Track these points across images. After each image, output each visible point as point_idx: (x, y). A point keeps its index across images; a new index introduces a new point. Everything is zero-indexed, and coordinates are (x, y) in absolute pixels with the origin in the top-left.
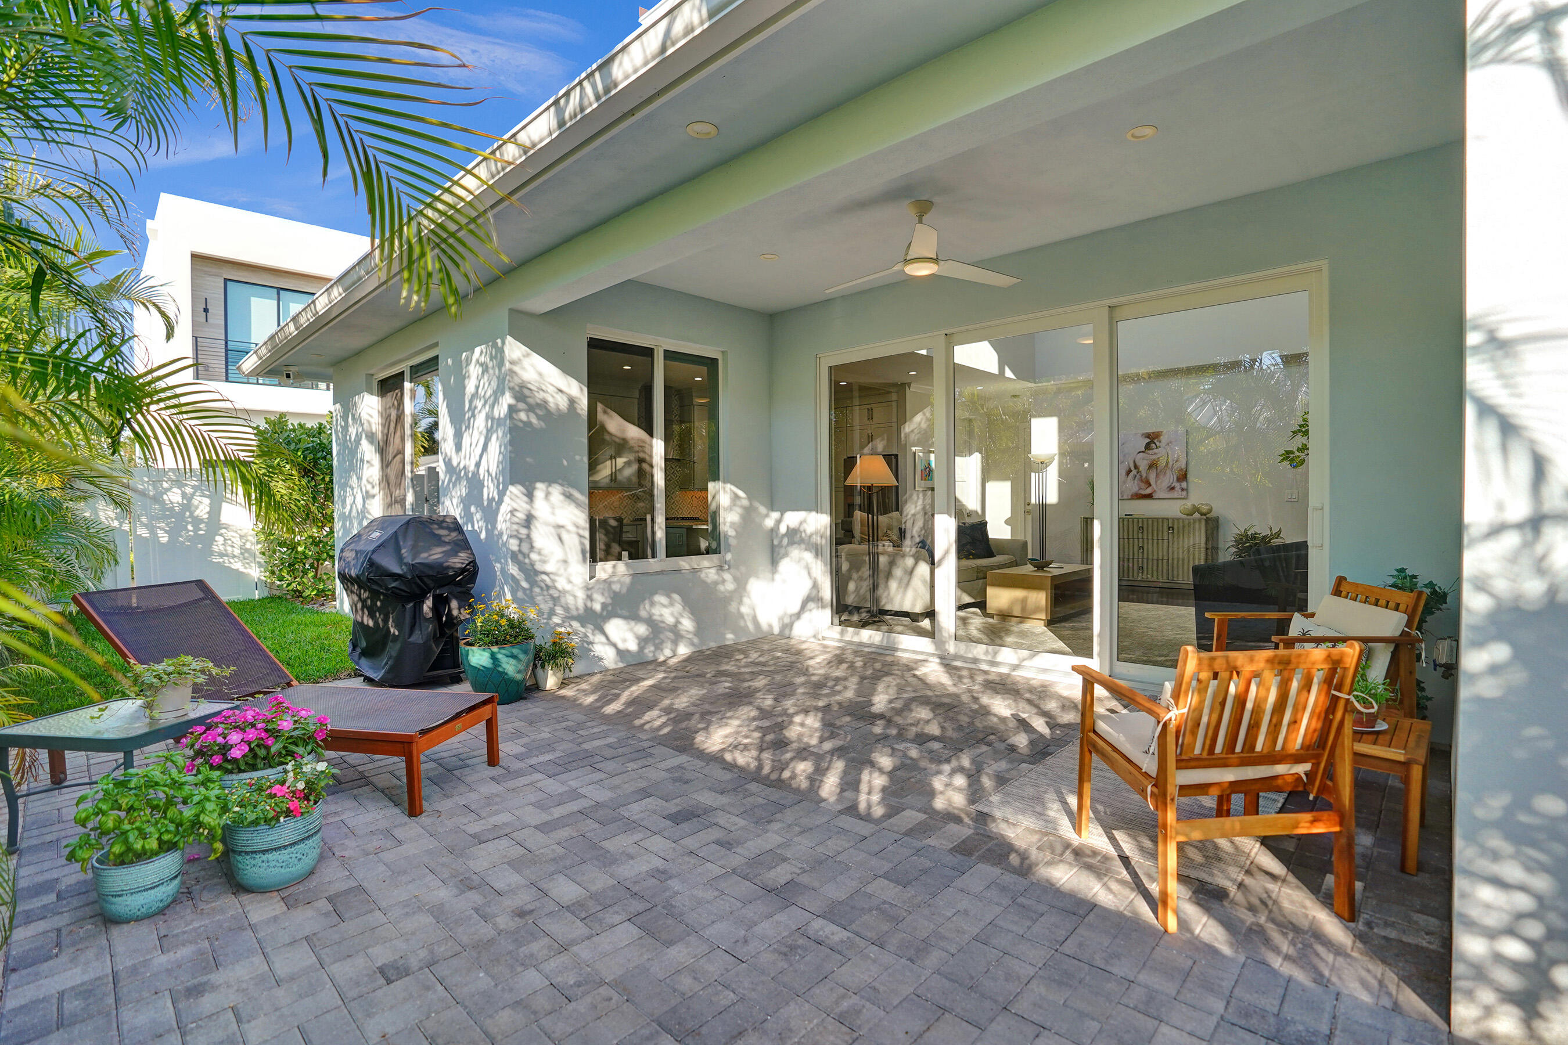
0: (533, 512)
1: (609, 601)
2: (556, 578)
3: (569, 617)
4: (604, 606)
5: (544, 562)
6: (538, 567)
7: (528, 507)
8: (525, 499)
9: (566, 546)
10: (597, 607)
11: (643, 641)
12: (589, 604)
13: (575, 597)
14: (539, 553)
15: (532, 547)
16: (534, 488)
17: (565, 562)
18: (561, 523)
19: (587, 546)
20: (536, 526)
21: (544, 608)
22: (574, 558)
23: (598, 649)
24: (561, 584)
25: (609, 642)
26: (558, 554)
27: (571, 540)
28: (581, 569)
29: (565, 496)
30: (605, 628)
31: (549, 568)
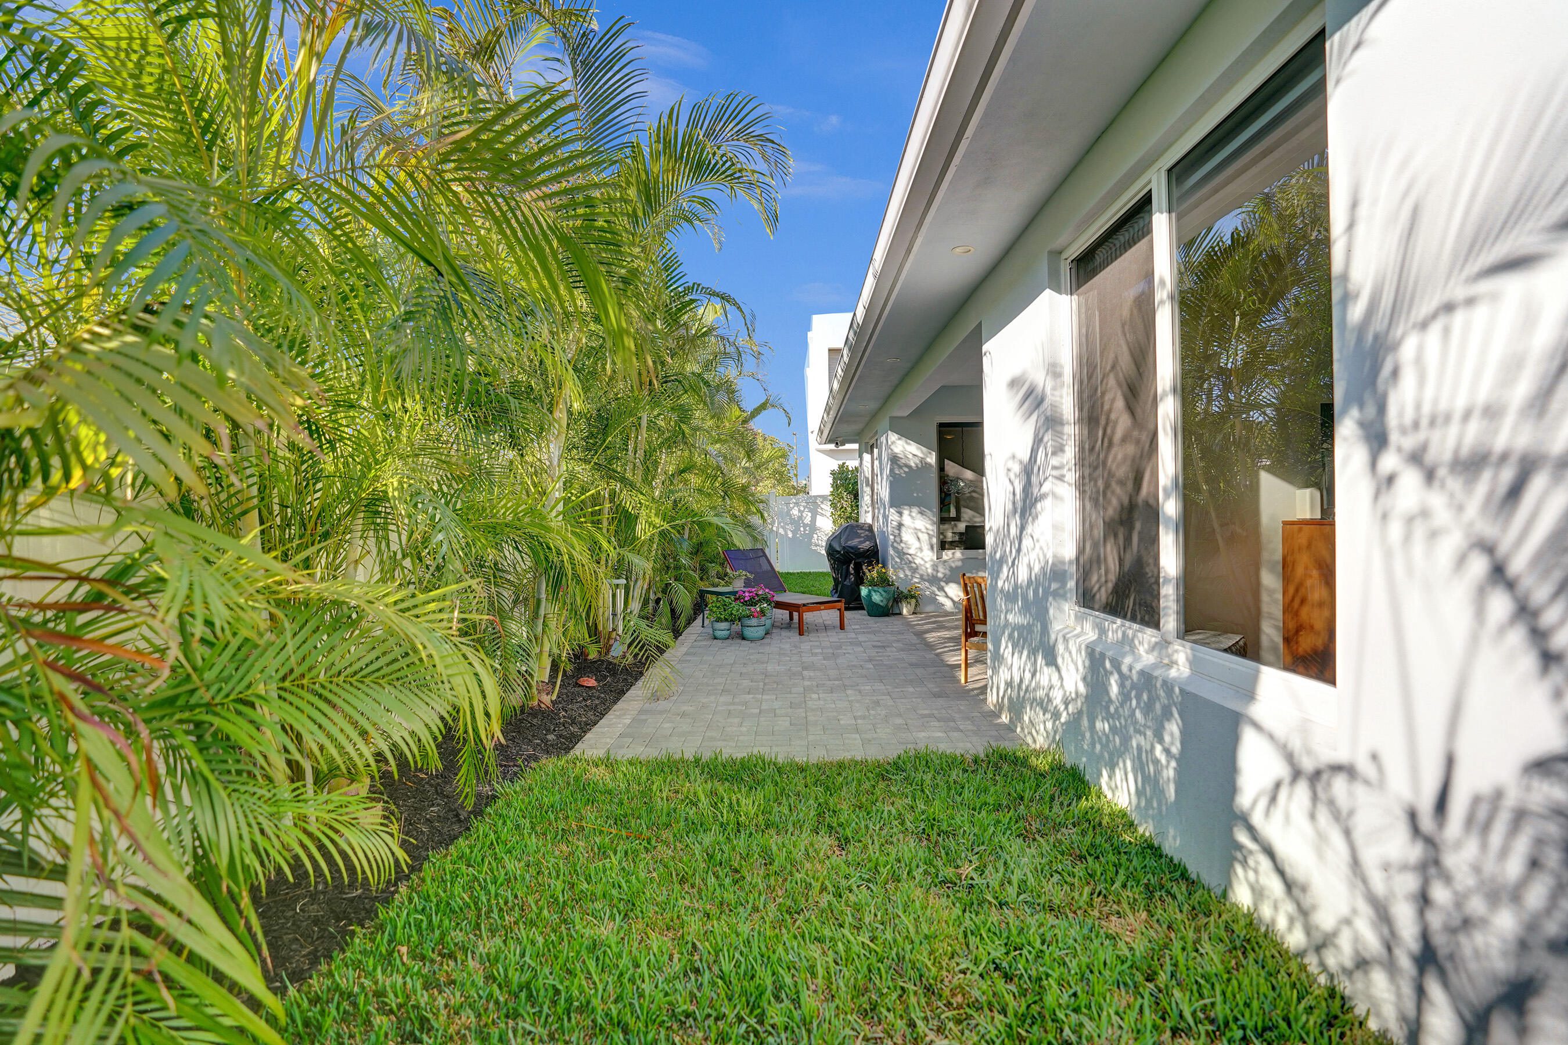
0: (902, 523)
1: (947, 573)
2: (916, 558)
3: (922, 580)
4: (944, 576)
5: (908, 549)
6: (906, 551)
7: (899, 519)
9: (922, 543)
10: (940, 576)
12: (935, 574)
13: (926, 569)
14: (906, 544)
15: (902, 540)
16: (903, 509)
17: (920, 549)
18: (917, 528)
19: (934, 540)
20: (903, 529)
21: (908, 573)
22: (926, 547)
23: (942, 599)
24: (918, 561)
25: (947, 596)
26: (917, 544)
27: (924, 537)
28: (930, 553)
29: (921, 513)
30: (947, 589)
31: (911, 551)
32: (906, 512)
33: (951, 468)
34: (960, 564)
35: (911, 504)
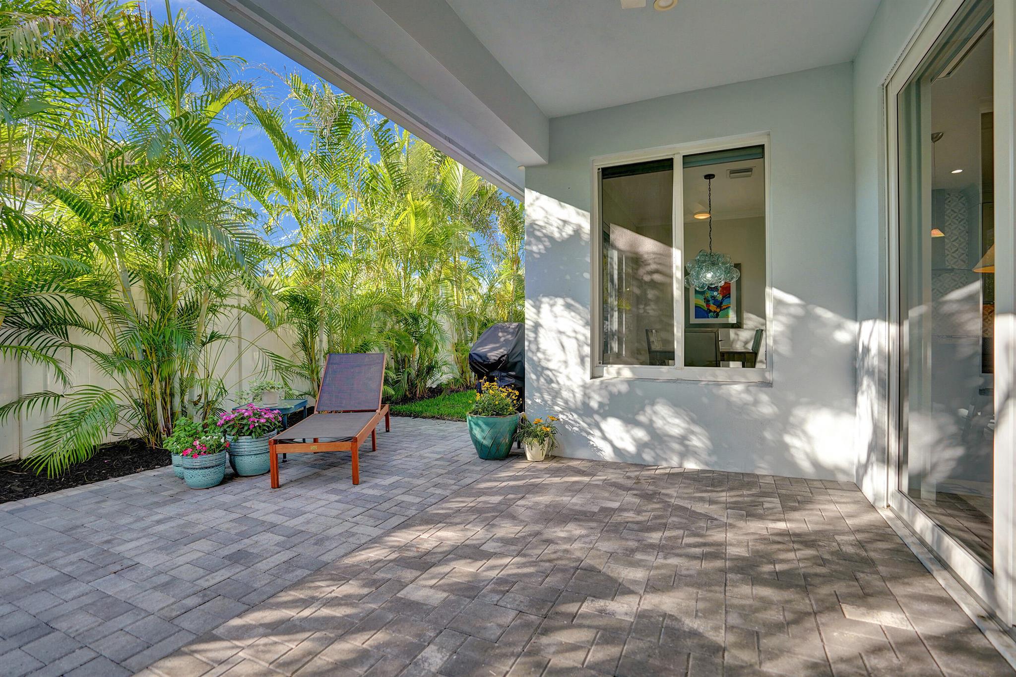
0: (541, 321)
1: (606, 401)
2: (558, 374)
3: (568, 409)
4: (601, 404)
5: (549, 360)
6: (544, 363)
7: (535, 317)
8: (534, 310)
9: (568, 353)
10: (594, 404)
11: (641, 446)
12: (587, 401)
13: (573, 392)
14: (544, 353)
15: (538, 349)
16: (541, 302)
17: (566, 362)
18: (562, 330)
19: (587, 350)
20: (541, 331)
21: (547, 397)
22: (574, 360)
23: (596, 441)
24: (562, 379)
25: (605, 438)
26: (560, 356)
27: (571, 345)
28: (579, 369)
29: (568, 307)
30: (603, 425)
31: (551, 365)
32: (545, 308)
33: (622, 237)
34: (624, 388)
35: (554, 293)
